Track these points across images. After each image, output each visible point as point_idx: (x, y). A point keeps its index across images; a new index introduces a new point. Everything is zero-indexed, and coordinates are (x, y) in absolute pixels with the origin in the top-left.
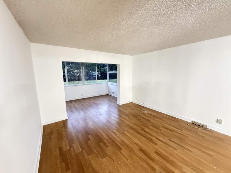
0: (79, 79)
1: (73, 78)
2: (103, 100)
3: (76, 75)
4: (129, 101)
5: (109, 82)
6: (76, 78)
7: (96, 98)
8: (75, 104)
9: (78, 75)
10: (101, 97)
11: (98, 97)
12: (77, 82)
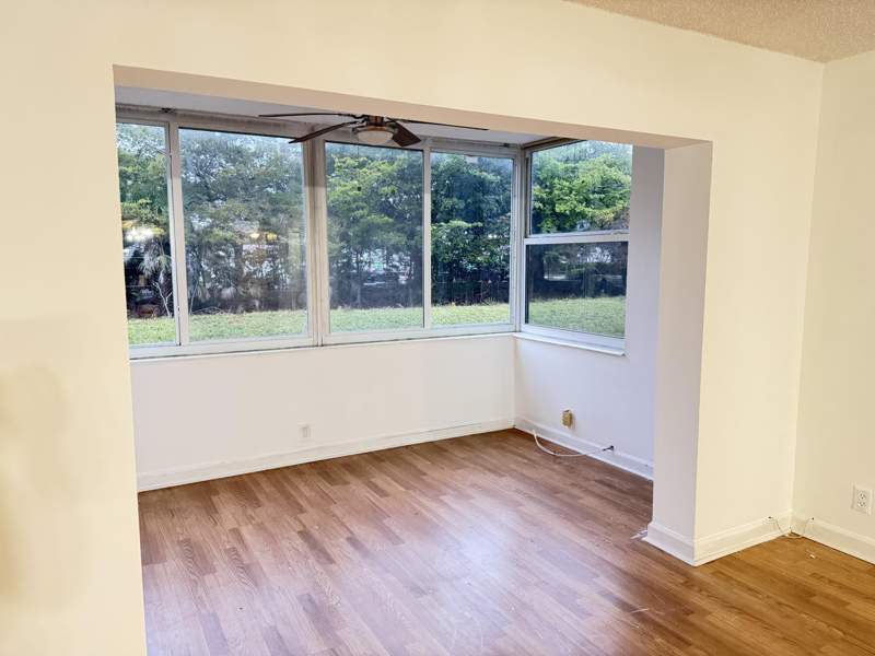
0: (274, 297)
1: (228, 292)
2: (485, 491)
3: (249, 274)
4: (776, 525)
5: (525, 327)
6: (252, 291)
7: (422, 464)
8: (245, 531)
9: (266, 268)
10: (459, 454)
11: (437, 450)
12: (259, 318)
